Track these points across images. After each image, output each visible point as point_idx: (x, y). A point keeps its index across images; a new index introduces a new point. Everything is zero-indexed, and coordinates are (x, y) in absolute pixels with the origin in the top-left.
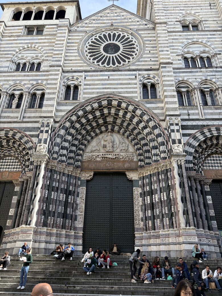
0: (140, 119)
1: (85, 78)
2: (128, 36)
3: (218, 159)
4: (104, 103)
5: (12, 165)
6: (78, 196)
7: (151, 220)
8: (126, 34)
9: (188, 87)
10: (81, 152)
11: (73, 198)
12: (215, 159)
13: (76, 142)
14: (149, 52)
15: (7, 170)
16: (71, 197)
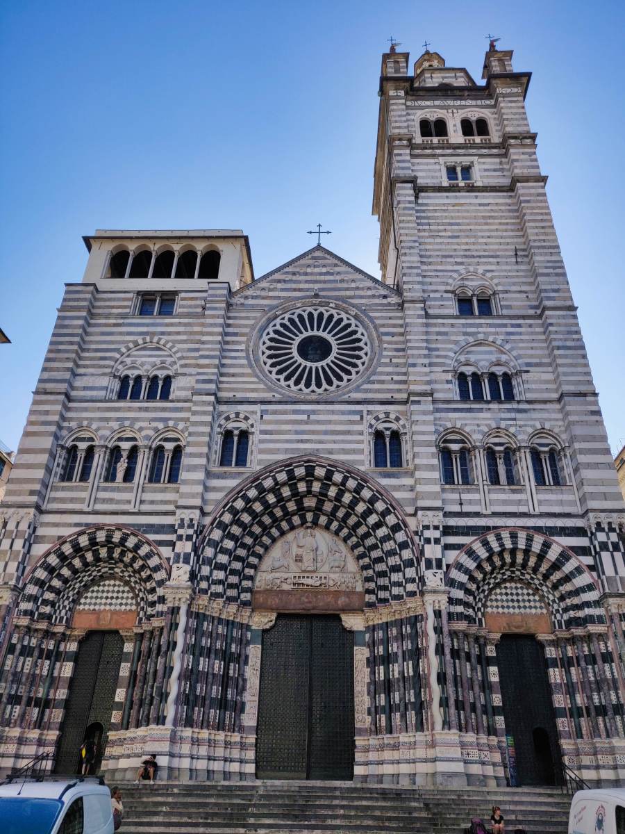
0: (368, 507)
1: (262, 416)
2: (348, 319)
3: (514, 591)
4: (300, 472)
5: (117, 598)
6: (246, 663)
7: (384, 713)
8: (344, 315)
9: (463, 442)
10: (252, 571)
11: (237, 668)
12: (509, 591)
13: (243, 552)
14: (388, 360)
15: (108, 607)
16: (235, 666)
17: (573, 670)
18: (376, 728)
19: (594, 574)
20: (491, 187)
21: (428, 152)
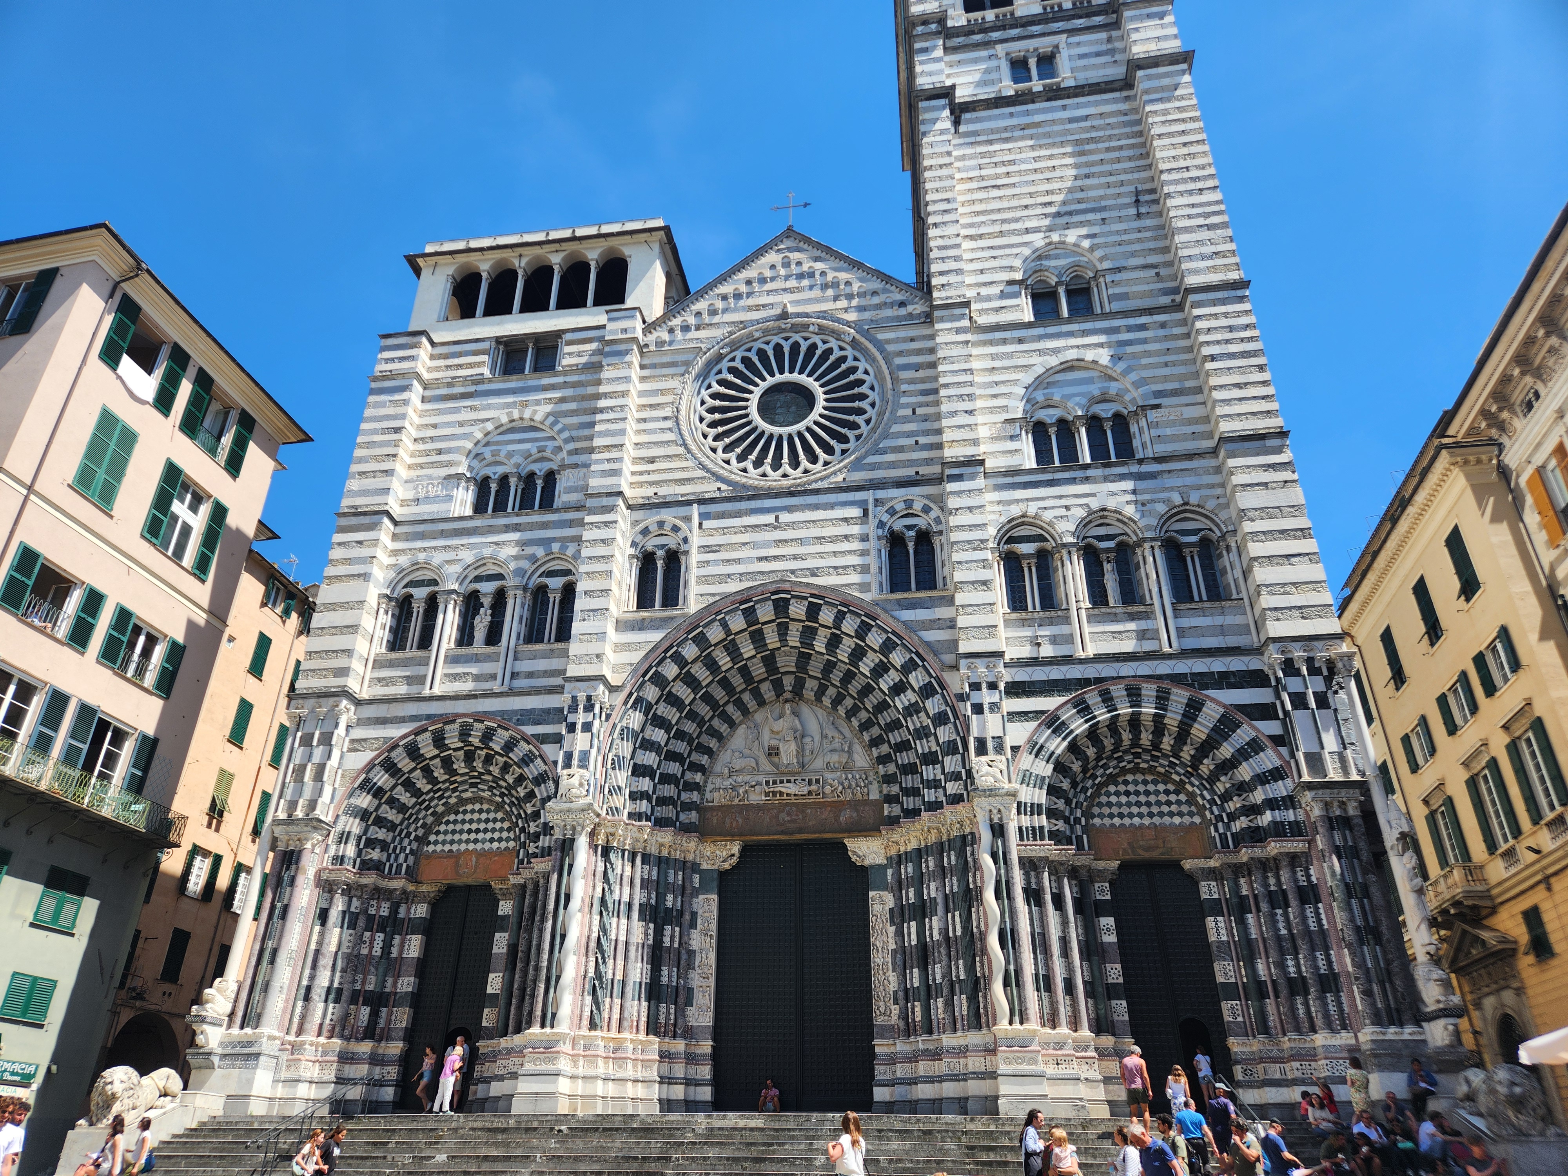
0: (881, 660)
1: (701, 524)
2: (841, 349)
3: (1141, 788)
4: (764, 610)
6: (693, 925)
7: (919, 1000)
9: (1042, 539)
10: (698, 777)
11: (677, 934)
12: (1131, 788)
13: (681, 747)
14: (909, 412)
15: (471, 846)
16: (673, 931)
17: (1250, 918)
18: (907, 1024)
19: (1284, 750)
20: (1090, 85)
21: (977, 38)
